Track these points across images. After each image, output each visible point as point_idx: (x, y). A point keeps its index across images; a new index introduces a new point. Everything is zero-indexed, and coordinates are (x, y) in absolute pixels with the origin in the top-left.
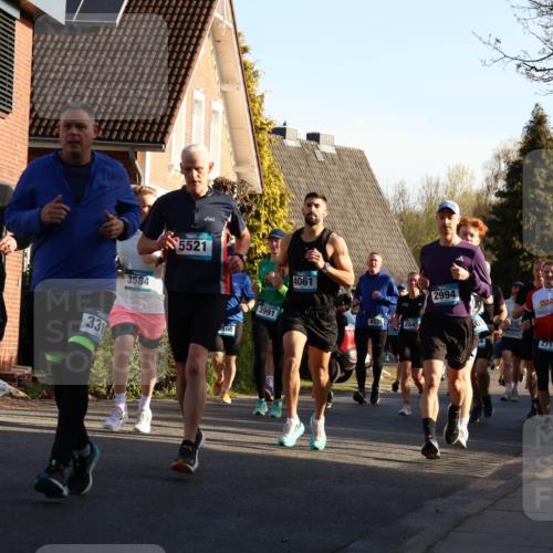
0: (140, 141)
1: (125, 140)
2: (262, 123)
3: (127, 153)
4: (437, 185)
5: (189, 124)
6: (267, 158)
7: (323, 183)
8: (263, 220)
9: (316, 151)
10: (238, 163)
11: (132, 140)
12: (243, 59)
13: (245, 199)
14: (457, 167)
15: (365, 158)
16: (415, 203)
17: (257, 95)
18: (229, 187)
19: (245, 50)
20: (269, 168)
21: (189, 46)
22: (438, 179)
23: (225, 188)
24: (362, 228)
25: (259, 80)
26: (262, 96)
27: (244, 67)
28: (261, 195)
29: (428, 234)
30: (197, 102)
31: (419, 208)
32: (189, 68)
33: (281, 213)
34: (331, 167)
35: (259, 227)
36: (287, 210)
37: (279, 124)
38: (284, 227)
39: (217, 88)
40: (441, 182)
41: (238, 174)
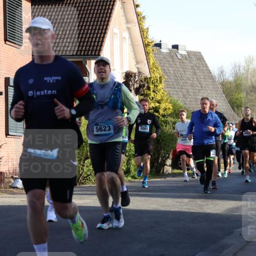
0: (88, 55)
1: (80, 55)
2: (148, 42)
3: (82, 62)
4: (239, 67)
5: (112, 45)
6: (152, 59)
7: (181, 70)
8: (152, 90)
9: (177, 54)
10: (137, 63)
11: (84, 55)
12: (137, 11)
13: (141, 81)
14: (249, 57)
15: (202, 56)
16: (229, 76)
17: (145, 28)
18: (133, 75)
19: (137, 6)
20: (153, 64)
21: (109, 6)
22: (240, 63)
23: (131, 76)
24: (202, 91)
25: (146, 21)
26: (148, 29)
27: (138, 15)
28: (150, 78)
29: (236, 92)
30: (115, 33)
31: (231, 79)
32: (110, 17)
33: (160, 86)
34: (185, 61)
35: (150, 94)
36: (164, 85)
37: (158, 42)
38: (162, 93)
39: (125, 26)
40: (241, 65)
41: (138, 68)
